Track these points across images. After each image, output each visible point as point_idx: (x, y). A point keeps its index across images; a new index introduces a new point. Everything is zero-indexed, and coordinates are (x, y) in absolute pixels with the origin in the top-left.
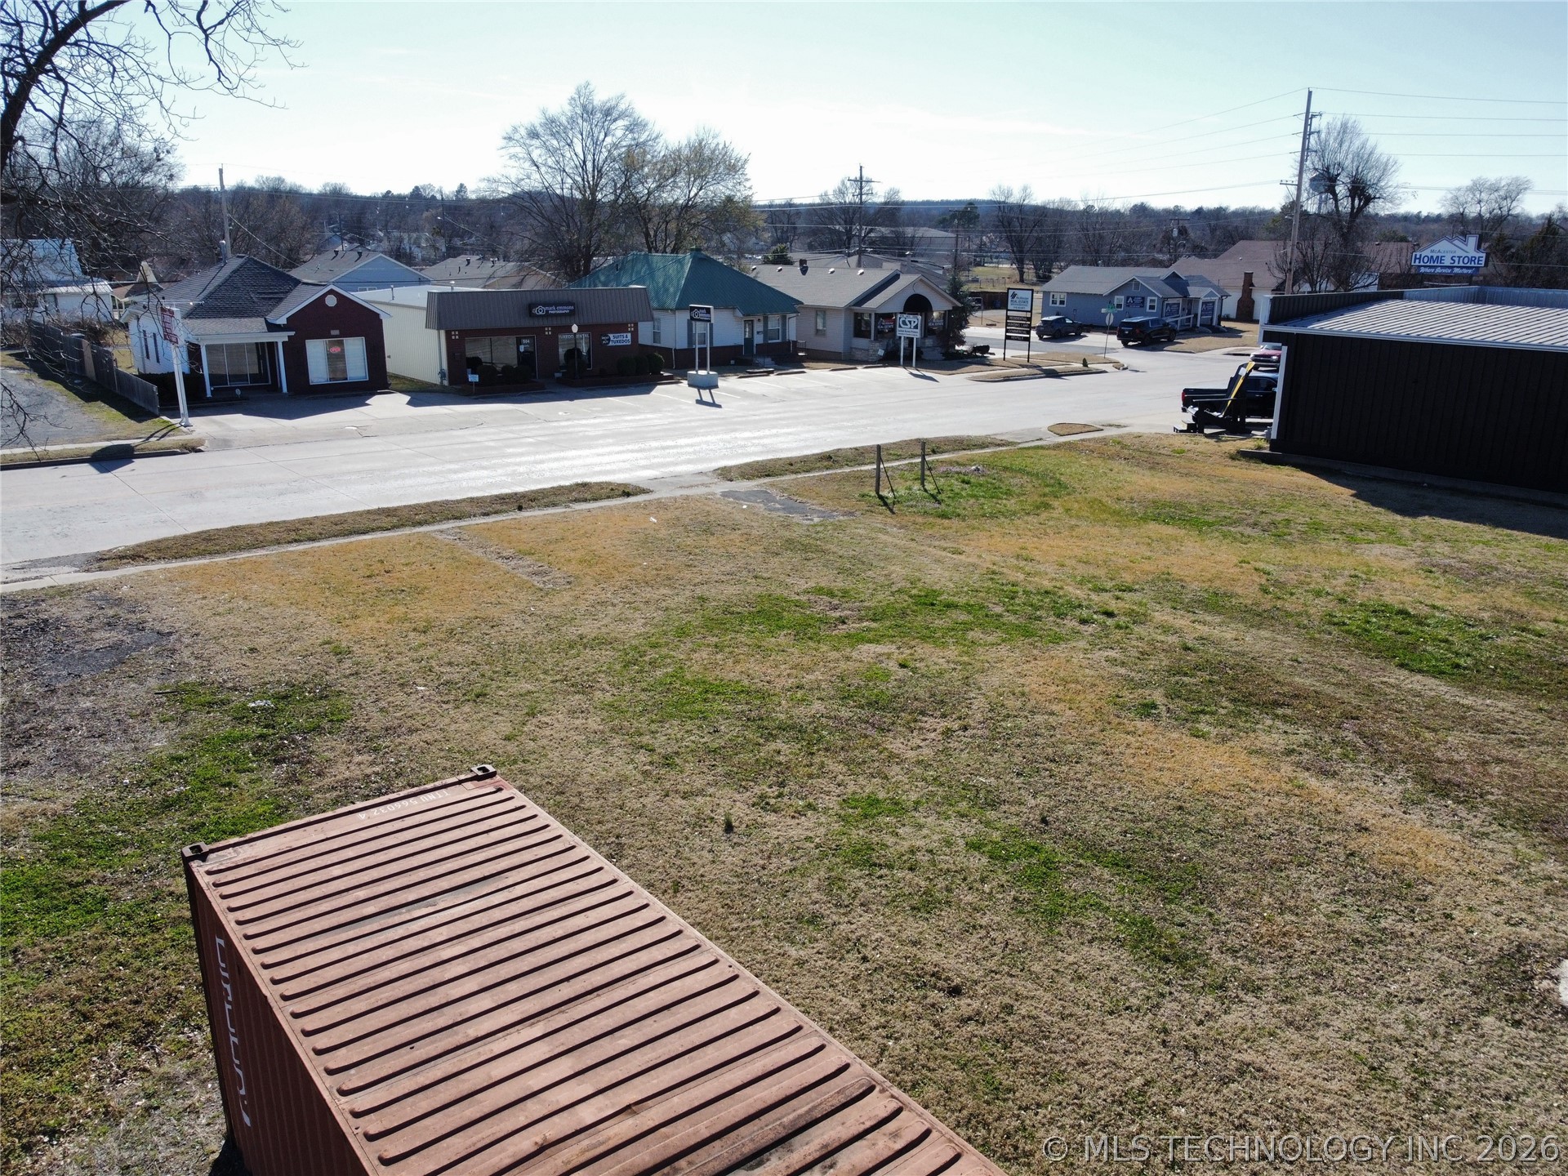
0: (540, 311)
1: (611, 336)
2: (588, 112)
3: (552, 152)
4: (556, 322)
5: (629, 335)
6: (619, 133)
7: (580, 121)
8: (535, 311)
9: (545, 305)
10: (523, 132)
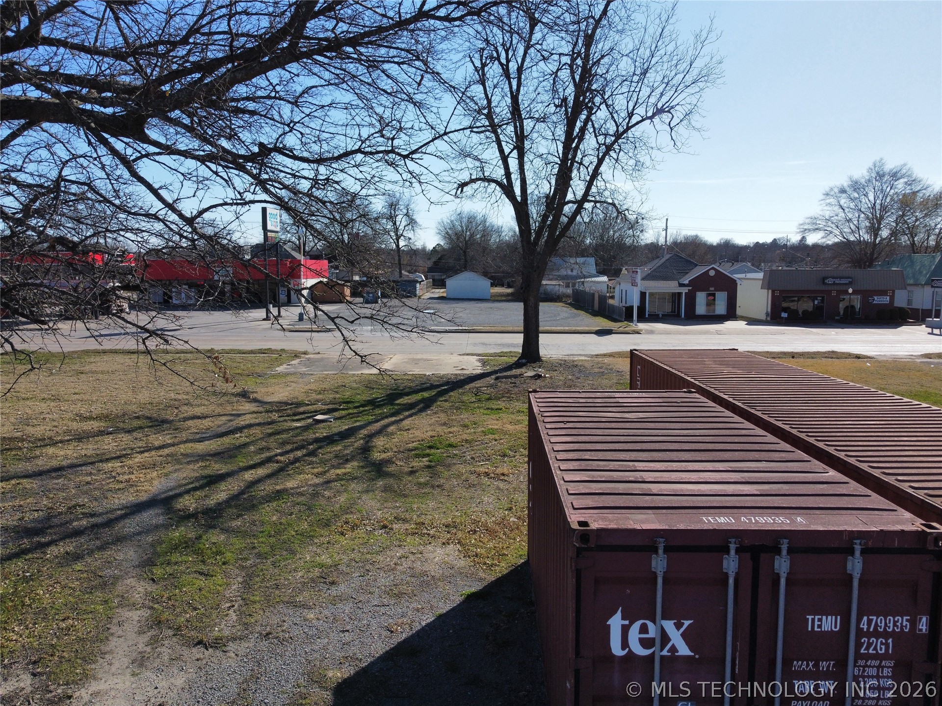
0: (829, 281)
1: (876, 298)
2: (880, 176)
3: (853, 200)
4: (839, 288)
5: (888, 297)
6: (900, 186)
7: (874, 181)
8: (826, 281)
9: (833, 278)
10: (836, 190)
